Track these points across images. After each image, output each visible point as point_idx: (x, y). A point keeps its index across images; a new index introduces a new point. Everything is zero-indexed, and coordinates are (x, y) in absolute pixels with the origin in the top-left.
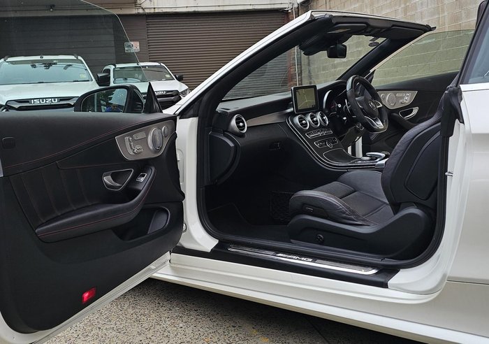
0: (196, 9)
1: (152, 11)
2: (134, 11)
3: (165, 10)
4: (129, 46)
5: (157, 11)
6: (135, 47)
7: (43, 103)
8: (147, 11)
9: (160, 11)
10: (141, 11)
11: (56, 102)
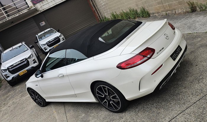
0: (56, 4)
1: (43, 10)
2: (38, 13)
3: (47, 9)
4: (41, 24)
5: (45, 10)
6: (43, 23)
7: (17, 64)
8: (42, 11)
9: (45, 9)
10: (40, 12)
11: (20, 62)
